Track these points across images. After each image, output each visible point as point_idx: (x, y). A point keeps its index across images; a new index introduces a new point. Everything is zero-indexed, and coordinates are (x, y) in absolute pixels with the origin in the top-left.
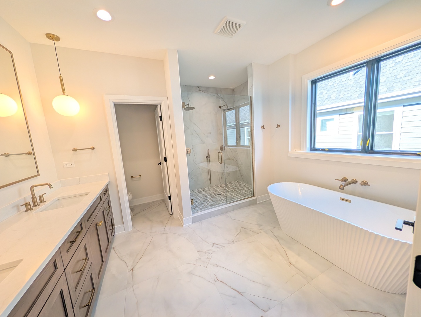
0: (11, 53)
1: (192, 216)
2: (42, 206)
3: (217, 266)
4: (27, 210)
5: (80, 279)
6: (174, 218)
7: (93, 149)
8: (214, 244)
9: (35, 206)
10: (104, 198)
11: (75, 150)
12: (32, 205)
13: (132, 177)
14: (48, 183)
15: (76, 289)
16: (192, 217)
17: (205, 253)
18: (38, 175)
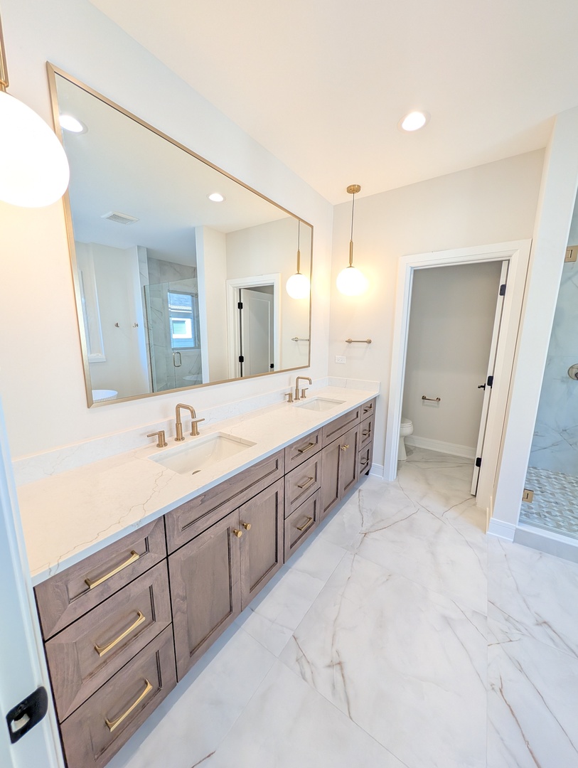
0: (312, 227)
1: (518, 527)
2: (301, 401)
3: (521, 670)
4: (289, 401)
5: (300, 496)
6: (475, 505)
7: (369, 342)
8: (545, 623)
9: (296, 399)
10: (362, 416)
11: (349, 342)
12: (294, 397)
13: (424, 398)
14: (310, 378)
15: (292, 503)
16: (517, 530)
17: (506, 620)
18: (309, 366)
